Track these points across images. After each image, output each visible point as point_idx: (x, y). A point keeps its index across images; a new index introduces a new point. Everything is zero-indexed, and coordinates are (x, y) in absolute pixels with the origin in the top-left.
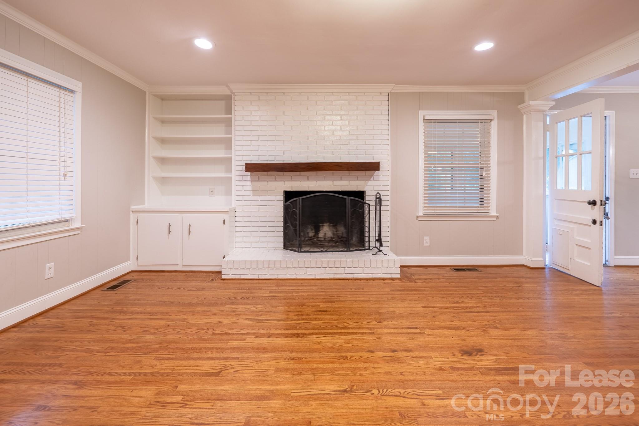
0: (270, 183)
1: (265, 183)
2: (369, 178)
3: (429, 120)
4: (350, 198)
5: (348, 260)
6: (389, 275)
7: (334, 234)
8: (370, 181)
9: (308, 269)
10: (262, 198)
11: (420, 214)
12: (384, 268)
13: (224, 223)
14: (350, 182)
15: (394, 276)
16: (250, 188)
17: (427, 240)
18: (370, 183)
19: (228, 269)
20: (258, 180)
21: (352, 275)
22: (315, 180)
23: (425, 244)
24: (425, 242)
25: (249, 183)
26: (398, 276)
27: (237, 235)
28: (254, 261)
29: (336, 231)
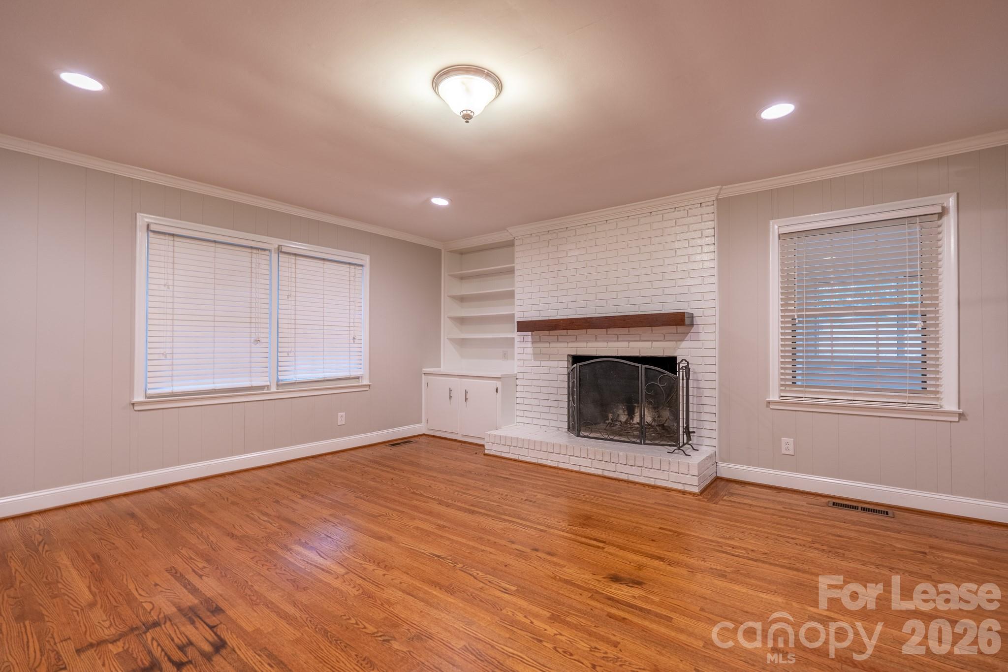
0: (552, 345)
1: (547, 345)
2: (682, 338)
3: (790, 235)
4: (644, 366)
5: (621, 454)
6: (680, 485)
7: (654, 420)
8: (684, 342)
9: (571, 457)
10: (544, 363)
11: (774, 397)
12: (673, 473)
13: (497, 391)
14: (654, 343)
15: (688, 489)
16: (530, 351)
17: (787, 444)
18: (684, 344)
19: (490, 443)
20: (540, 341)
21: (627, 475)
22: (605, 341)
23: (784, 452)
24: (784, 446)
25: (530, 345)
26: (696, 490)
27: (518, 407)
28: (514, 438)
29: (659, 417)
